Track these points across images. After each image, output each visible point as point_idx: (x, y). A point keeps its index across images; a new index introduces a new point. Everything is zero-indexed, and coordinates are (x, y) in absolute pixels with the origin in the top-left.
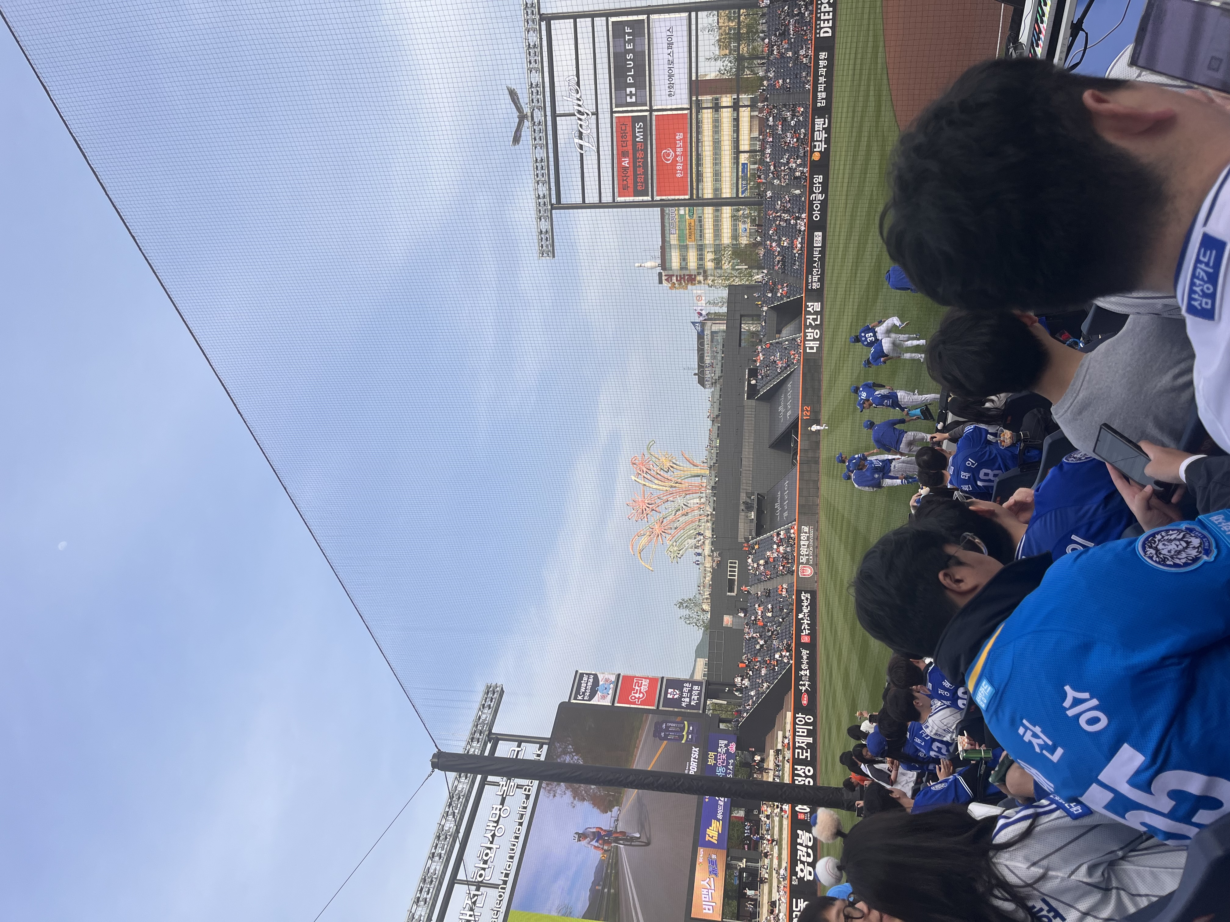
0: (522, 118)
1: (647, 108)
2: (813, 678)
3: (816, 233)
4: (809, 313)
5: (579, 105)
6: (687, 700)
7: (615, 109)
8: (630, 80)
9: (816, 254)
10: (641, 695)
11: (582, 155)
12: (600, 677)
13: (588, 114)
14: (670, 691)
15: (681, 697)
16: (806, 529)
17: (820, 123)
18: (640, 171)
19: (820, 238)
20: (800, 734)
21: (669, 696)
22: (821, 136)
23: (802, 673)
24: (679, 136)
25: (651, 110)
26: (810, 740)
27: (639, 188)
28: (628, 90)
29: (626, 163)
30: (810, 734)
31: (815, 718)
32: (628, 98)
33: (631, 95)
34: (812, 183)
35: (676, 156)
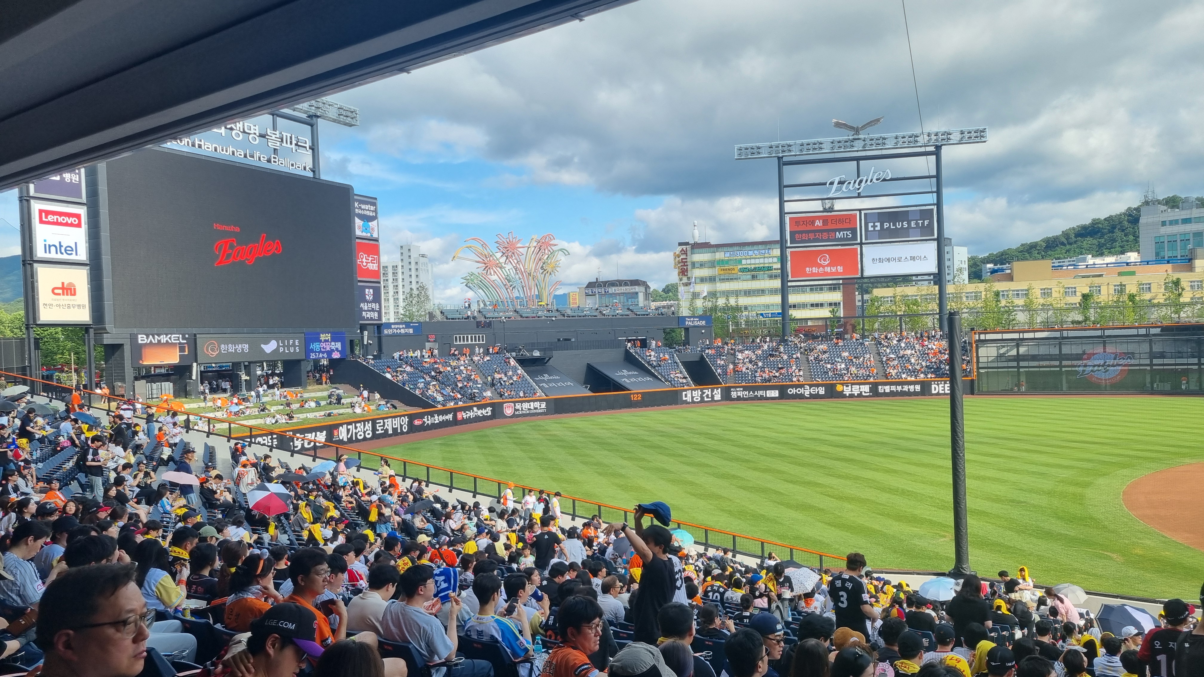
0: (857, 131)
1: (864, 241)
2: (434, 426)
3: (777, 392)
4: (712, 392)
5: (866, 181)
6: (366, 308)
7: (863, 212)
8: (886, 225)
9: (760, 393)
10: (365, 264)
11: (825, 184)
12: (375, 223)
13: (859, 189)
14: (371, 291)
15: (368, 302)
16: (544, 405)
17: (866, 389)
18: (812, 236)
19: (773, 395)
20: (394, 422)
21: (367, 290)
22: (856, 390)
23: (436, 417)
24: (840, 269)
25: (861, 244)
26: (390, 432)
27: (797, 235)
28: (878, 224)
29: (818, 223)
30: (395, 430)
31: (407, 433)
32: (872, 224)
33: (874, 226)
34: (818, 386)
35: (824, 267)
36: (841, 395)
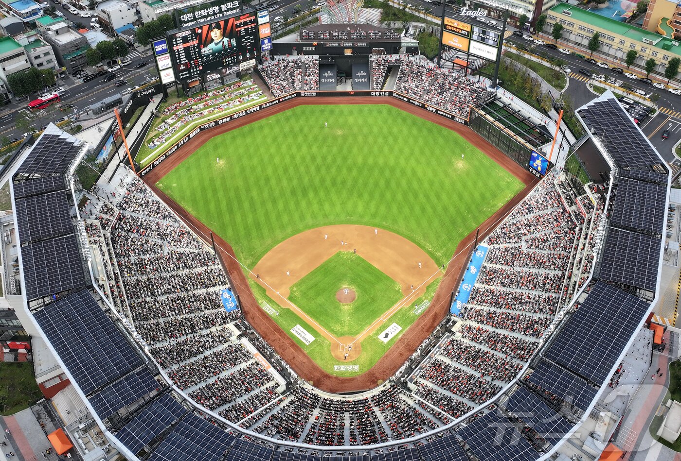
4: (385, 93)
9: (402, 98)
16: (315, 94)
17: (434, 110)
22: (431, 109)
26: (253, 112)
34: (420, 103)
35: (455, 43)
36: (426, 108)
